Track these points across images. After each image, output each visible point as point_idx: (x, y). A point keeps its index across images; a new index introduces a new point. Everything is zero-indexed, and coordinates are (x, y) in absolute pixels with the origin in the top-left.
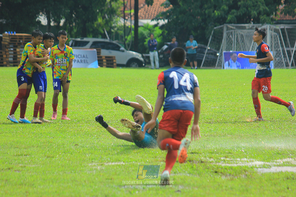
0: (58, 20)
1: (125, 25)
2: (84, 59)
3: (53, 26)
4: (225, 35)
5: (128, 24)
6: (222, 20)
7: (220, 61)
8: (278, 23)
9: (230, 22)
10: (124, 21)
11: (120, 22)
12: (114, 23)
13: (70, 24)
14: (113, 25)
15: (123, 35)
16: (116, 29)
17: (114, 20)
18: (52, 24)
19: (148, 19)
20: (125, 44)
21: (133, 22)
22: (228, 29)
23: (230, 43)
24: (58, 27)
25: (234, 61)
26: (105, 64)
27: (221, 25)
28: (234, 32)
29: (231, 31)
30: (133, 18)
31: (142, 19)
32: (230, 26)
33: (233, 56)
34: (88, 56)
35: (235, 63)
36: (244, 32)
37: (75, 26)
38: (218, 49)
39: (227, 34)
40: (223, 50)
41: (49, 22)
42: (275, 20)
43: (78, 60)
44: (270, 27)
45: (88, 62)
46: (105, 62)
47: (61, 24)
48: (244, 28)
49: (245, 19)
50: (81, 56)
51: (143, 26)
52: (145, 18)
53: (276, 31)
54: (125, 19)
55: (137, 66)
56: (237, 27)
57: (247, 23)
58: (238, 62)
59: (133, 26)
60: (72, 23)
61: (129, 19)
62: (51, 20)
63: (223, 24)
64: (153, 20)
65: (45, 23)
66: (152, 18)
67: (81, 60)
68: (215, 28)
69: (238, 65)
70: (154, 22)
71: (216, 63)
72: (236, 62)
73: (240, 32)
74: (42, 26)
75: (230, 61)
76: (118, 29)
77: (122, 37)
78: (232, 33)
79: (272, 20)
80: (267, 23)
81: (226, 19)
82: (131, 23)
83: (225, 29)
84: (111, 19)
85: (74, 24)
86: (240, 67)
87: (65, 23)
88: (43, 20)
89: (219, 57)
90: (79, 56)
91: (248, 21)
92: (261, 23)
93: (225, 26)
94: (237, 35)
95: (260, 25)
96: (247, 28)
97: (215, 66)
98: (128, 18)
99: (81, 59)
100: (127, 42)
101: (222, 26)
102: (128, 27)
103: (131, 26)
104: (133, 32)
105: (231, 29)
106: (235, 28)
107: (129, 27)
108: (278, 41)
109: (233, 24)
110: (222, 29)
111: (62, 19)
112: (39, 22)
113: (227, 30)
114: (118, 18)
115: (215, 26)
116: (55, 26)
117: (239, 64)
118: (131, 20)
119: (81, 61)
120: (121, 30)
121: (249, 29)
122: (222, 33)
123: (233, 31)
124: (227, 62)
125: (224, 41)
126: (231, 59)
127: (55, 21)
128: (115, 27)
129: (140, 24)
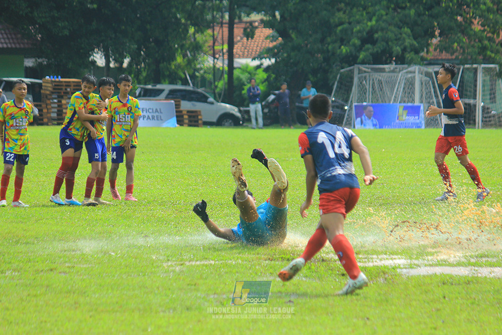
0: (120, 59)
1: (214, 66)
2: (157, 114)
3: (113, 68)
4: (356, 80)
5: (219, 64)
6: (351, 60)
7: (350, 117)
8: (430, 63)
9: (363, 63)
10: (214, 61)
11: (207, 62)
12: (199, 64)
13: (137, 65)
14: (198, 66)
15: (212, 81)
16: (202, 72)
17: (200, 59)
18: (112, 65)
19: (247, 57)
20: (214, 93)
21: (226, 62)
22: (360, 71)
23: (363, 91)
24: (120, 69)
25: (369, 118)
26: (186, 121)
27: (350, 66)
28: (369, 76)
29: (364, 75)
30: (226, 57)
31: (239, 57)
32: (363, 68)
33: (367, 110)
34: (162, 111)
35: (371, 120)
36: (383, 77)
37: (145, 68)
38: (346, 101)
39: (359, 78)
40: (353, 102)
41: (108, 62)
42: (426, 60)
43: (148, 116)
44: (419, 69)
45: (162, 118)
46: (186, 119)
47: (125, 65)
48: (383, 70)
49: (384, 58)
50: (153, 110)
51: (240, 68)
52: (243, 57)
53: (428, 74)
54: (214, 58)
55: (232, 124)
56: (372, 69)
57: (386, 64)
58: (374, 120)
59: (226, 68)
60: (140, 65)
61: (221, 58)
62: (111, 59)
63: (353, 65)
64: (254, 59)
65: (102, 64)
66: (252, 57)
67: (152, 116)
68: (342, 70)
69: (375, 123)
70: (256, 63)
71: (343, 121)
72: (372, 118)
73: (377, 76)
74: (98, 67)
75: (363, 117)
76: (205, 72)
77: (210, 83)
78: (365, 78)
79: (423, 59)
80: (416, 64)
81: (358, 57)
82: (223, 64)
83: (356, 72)
84: (195, 58)
85: (143, 65)
86: (378, 126)
87: (130, 64)
88: (99, 59)
89: (347, 111)
90: (150, 111)
91: (388, 61)
92: (407, 64)
93: (356, 68)
94: (373, 80)
95: (406, 66)
96: (387, 70)
97: (342, 123)
98: (220, 56)
99: (152, 114)
100: (217, 90)
101: (352, 68)
102: (219, 69)
103: (223, 67)
104: (226, 76)
105: (365, 72)
106: (369, 70)
107: (221, 68)
108: (430, 89)
109: (367, 66)
110: (352, 71)
111: (125, 58)
112: (94, 62)
113: (359, 73)
114: (205, 56)
115: (342, 68)
116: (116, 67)
117: (375, 121)
118: (223, 60)
119: (153, 118)
120: (209, 74)
121: (389, 72)
122: (352, 78)
123: (367, 75)
124: (359, 119)
125: (355, 89)
126: (364, 114)
127: (116, 60)
128: (201, 69)
129: (235, 65)
